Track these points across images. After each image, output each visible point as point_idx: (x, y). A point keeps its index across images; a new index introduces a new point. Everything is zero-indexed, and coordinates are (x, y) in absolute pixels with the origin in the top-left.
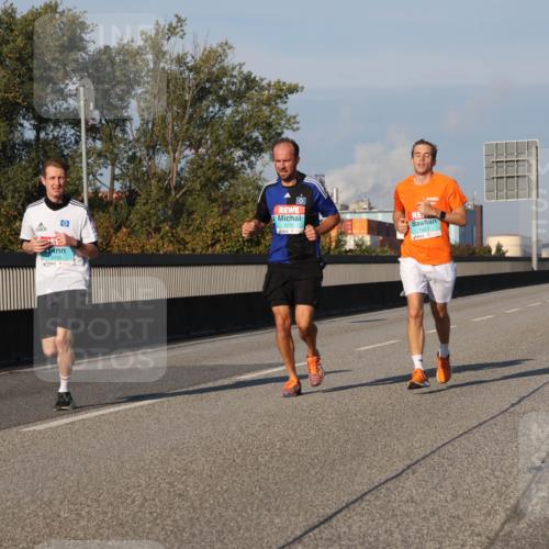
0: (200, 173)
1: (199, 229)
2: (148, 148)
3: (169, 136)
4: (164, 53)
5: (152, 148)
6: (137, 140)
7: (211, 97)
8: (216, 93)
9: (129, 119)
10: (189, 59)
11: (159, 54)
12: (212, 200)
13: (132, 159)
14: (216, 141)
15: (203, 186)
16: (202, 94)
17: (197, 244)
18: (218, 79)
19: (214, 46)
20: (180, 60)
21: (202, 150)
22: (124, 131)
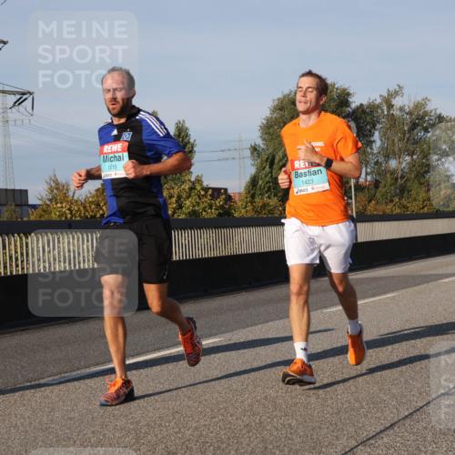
0: (414, 169)
1: (415, 200)
2: (385, 157)
3: (396, 150)
4: (393, 106)
5: (387, 157)
6: (379, 153)
7: (419, 128)
8: (422, 125)
9: (374, 141)
10: (406, 107)
11: (390, 106)
12: (421, 184)
13: (377, 163)
14: (422, 151)
15: (416, 176)
16: (414, 126)
17: (414, 207)
18: (423, 118)
19: (420, 100)
20: (401, 109)
21: (415, 157)
22: (371, 148)
